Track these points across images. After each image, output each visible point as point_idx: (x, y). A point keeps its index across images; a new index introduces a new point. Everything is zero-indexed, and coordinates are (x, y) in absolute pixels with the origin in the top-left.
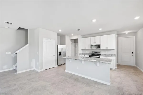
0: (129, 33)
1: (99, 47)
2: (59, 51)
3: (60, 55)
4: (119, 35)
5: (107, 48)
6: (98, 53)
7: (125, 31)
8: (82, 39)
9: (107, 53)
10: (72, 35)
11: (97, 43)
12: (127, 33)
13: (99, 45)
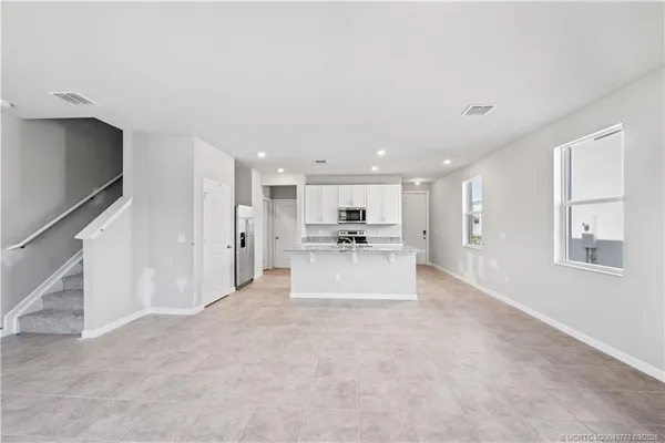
0: (422, 183)
1: (364, 219)
2: (239, 232)
3: (243, 245)
4: (406, 186)
5: (383, 219)
6: (358, 235)
7: (413, 178)
8: (308, 187)
9: (381, 233)
10: (281, 170)
11: (357, 205)
12: (418, 183)
13: (364, 212)
